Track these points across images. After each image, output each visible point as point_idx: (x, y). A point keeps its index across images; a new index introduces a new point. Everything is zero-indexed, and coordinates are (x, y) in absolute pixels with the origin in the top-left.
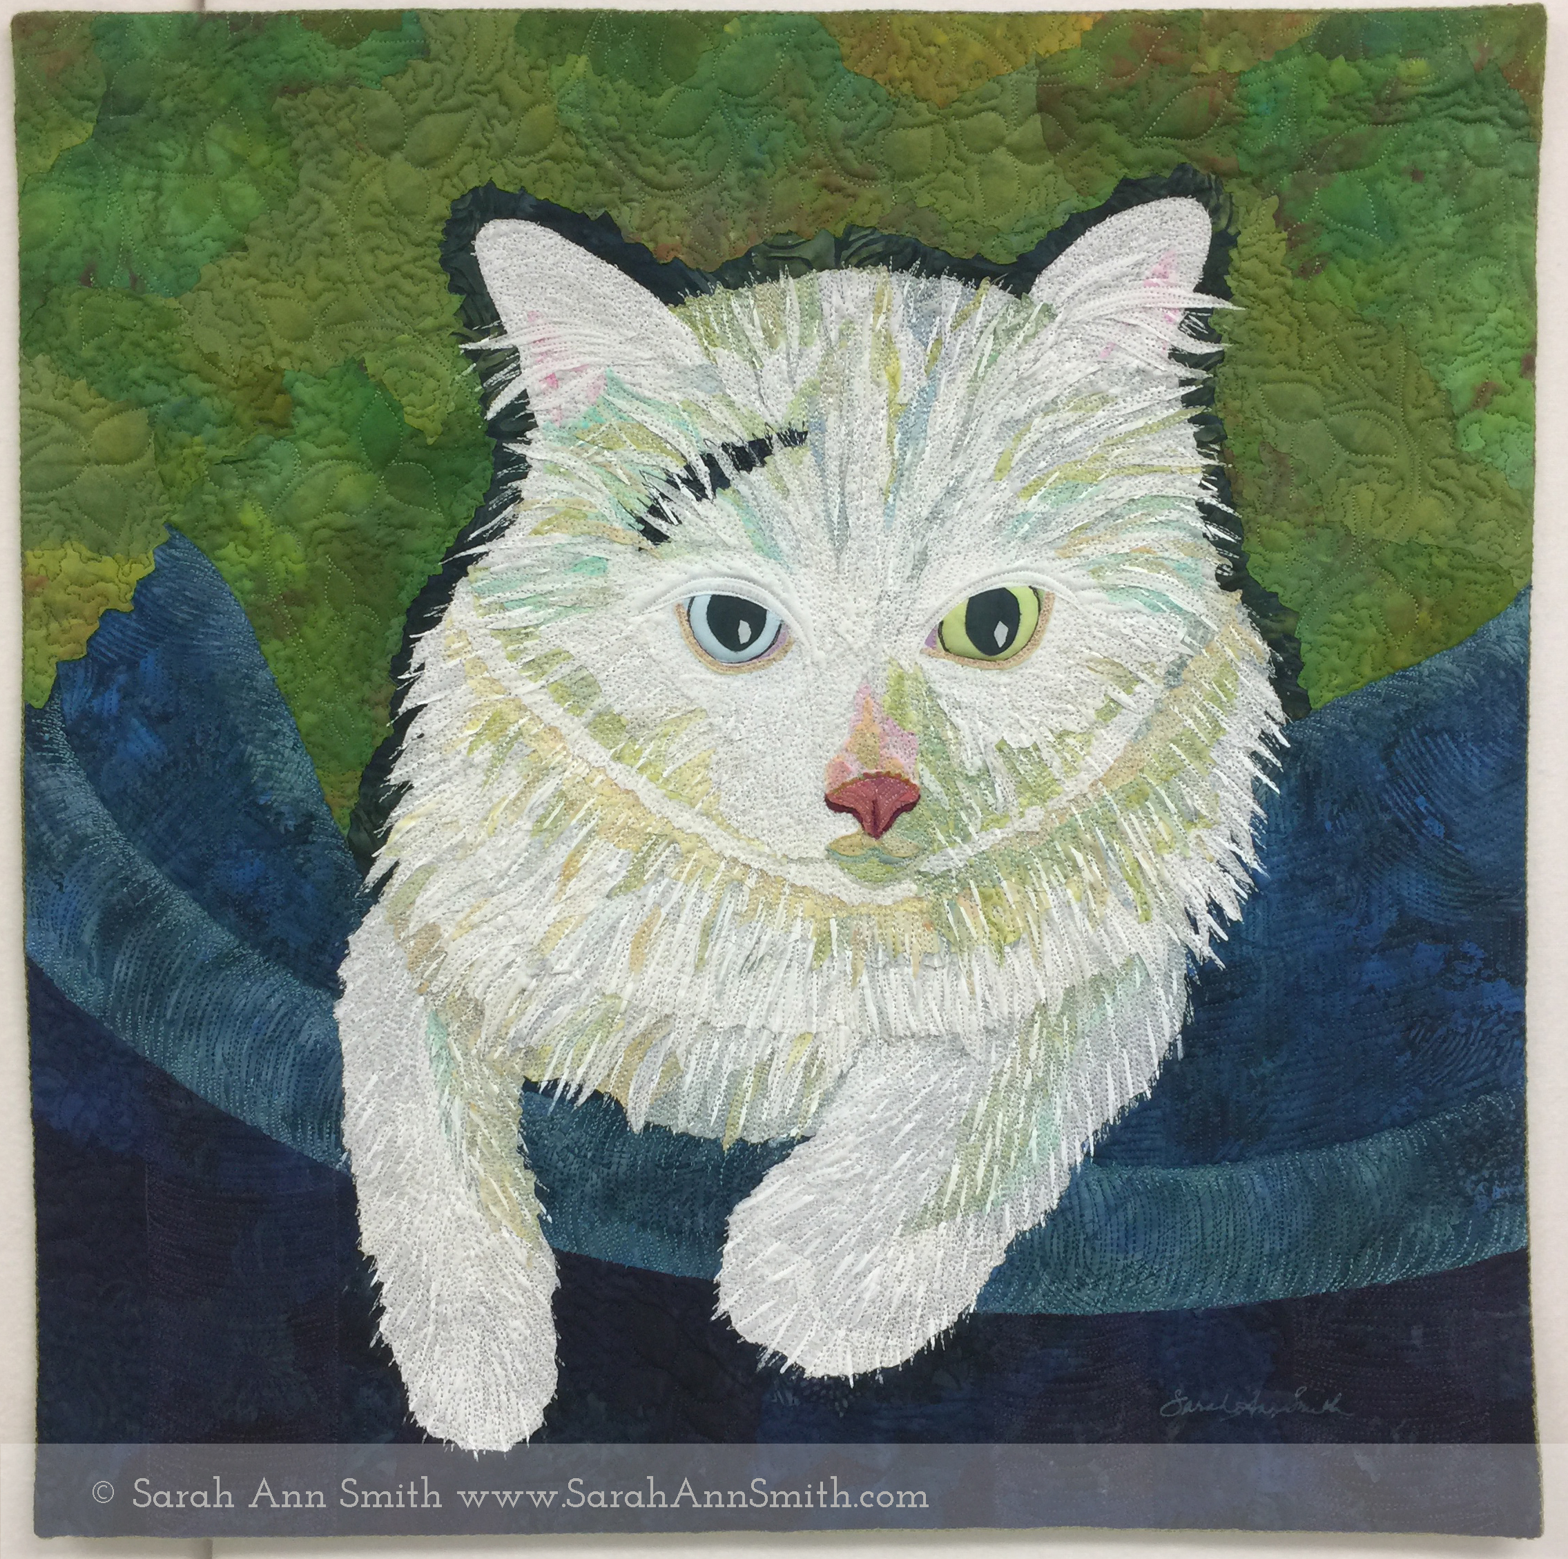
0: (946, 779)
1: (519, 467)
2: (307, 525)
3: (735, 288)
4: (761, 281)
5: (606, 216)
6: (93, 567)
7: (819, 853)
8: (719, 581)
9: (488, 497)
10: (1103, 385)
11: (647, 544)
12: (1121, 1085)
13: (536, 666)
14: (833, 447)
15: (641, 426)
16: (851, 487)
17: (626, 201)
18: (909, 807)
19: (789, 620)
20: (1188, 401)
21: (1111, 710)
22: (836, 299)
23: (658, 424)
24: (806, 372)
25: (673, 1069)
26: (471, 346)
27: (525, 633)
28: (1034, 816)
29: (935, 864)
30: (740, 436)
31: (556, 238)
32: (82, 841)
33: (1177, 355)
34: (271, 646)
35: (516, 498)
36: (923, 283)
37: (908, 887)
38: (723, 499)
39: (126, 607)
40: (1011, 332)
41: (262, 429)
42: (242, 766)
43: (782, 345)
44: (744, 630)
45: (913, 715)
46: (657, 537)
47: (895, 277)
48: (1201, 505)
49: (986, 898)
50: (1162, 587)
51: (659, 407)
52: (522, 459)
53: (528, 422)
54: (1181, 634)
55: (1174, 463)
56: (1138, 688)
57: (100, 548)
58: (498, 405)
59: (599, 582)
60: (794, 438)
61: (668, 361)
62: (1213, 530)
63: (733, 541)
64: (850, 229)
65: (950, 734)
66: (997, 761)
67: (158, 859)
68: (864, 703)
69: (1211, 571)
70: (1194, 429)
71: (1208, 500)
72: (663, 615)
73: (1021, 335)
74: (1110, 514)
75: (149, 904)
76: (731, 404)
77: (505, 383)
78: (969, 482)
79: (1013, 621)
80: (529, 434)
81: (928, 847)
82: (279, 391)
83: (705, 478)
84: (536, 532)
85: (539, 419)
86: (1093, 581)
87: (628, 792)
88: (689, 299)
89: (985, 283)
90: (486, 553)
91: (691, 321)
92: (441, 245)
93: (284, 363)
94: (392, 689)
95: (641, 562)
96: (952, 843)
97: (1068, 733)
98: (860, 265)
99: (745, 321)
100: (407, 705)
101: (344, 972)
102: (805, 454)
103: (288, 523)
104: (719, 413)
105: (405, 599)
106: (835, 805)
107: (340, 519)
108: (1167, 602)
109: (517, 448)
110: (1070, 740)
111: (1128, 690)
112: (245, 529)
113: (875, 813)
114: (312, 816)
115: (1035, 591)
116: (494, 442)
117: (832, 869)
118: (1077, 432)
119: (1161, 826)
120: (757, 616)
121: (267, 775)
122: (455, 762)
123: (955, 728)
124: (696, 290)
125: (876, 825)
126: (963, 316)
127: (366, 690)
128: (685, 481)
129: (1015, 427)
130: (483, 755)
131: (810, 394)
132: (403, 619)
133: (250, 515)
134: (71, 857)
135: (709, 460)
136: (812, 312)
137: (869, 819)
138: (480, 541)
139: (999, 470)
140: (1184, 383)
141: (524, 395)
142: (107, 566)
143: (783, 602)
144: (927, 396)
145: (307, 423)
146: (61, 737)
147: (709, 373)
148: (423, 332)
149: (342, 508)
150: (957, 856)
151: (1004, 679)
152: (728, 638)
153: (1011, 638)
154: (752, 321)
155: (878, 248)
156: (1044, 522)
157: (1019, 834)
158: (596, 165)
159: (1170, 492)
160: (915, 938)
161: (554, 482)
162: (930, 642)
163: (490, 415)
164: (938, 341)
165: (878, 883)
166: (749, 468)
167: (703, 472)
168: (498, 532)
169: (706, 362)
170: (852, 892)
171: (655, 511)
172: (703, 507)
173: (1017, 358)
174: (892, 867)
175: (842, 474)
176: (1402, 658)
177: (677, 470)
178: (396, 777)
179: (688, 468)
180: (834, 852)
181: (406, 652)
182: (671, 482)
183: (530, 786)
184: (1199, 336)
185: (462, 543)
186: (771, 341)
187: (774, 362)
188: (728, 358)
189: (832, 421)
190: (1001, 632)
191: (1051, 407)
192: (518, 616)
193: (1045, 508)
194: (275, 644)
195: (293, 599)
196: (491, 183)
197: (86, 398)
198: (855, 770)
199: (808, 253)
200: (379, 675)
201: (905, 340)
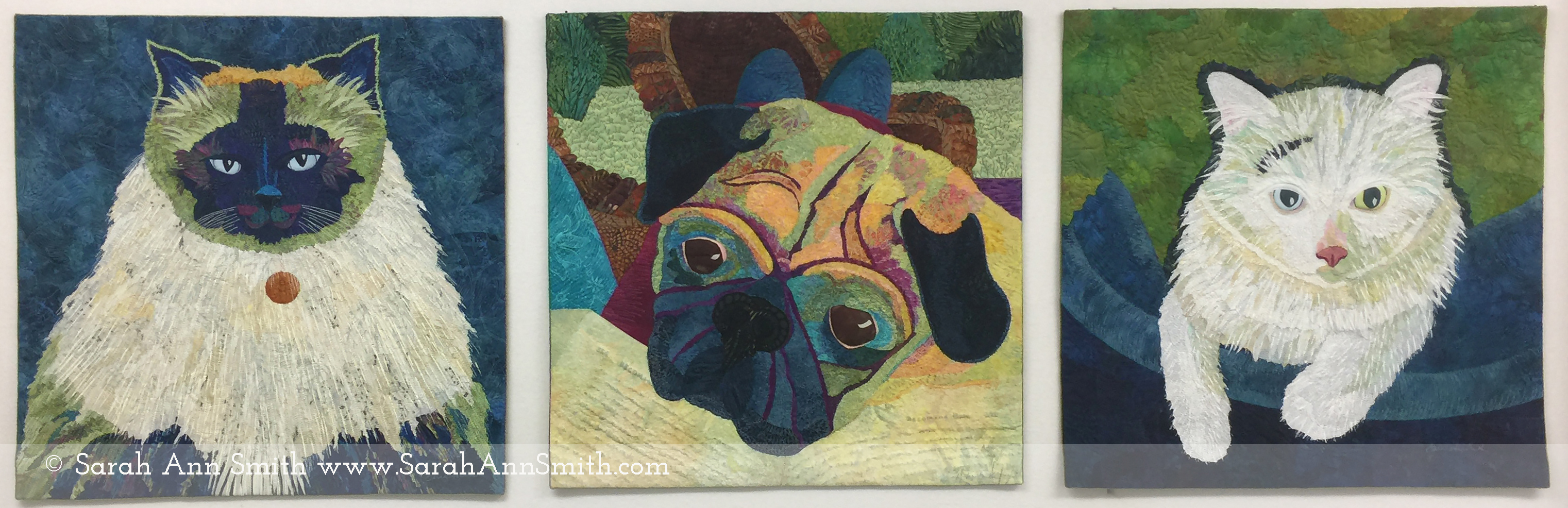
0: (1356, 248)
1: (1219, 149)
2: (1151, 168)
3: (1290, 92)
4: (1299, 90)
5: (1250, 70)
6: (1084, 182)
7: (1314, 272)
8: (1283, 185)
9: (1210, 158)
10: (1407, 123)
11: (1260, 173)
12: (1412, 346)
13: (1224, 213)
14: (1321, 142)
15: (1259, 136)
16: (1326, 155)
17: (1256, 66)
18: (1344, 257)
19: (1306, 197)
20: (1434, 128)
21: (1409, 226)
22: (1323, 96)
23: (1264, 135)
24: (1312, 119)
25: (1267, 341)
26: (1206, 111)
27: (1221, 202)
28: (1384, 260)
29: (1351, 275)
30: (1291, 139)
31: (1234, 77)
32: (1078, 268)
33: (1431, 113)
34: (1139, 206)
35: (1219, 159)
36: (1350, 91)
37: (1343, 283)
38: (1285, 159)
39: (1094, 194)
40: (1378, 106)
41: (1139, 137)
42: (1129, 244)
43: (1305, 110)
44: (1292, 201)
45: (1346, 228)
46: (1263, 171)
47: (1342, 89)
48: (1438, 161)
49: (1368, 286)
50: (1425, 187)
51: (1265, 130)
52: (1221, 146)
53: (1223, 135)
54: (1433, 201)
55: (1429, 147)
56: (1418, 219)
57: (1087, 176)
58: (1213, 130)
59: (1244, 185)
60: (1308, 140)
61: (1268, 116)
62: (1442, 169)
63: (1288, 172)
64: (1328, 74)
65: (1357, 234)
66: (1373, 243)
67: (1101, 273)
68: (1329, 224)
69: (1442, 182)
70: (1436, 136)
71: (1440, 159)
72: (1265, 195)
73: (1381, 107)
74: (1409, 163)
75: (1098, 288)
76: (1288, 129)
77: (1216, 123)
78: (1363, 153)
79: (1378, 198)
80: (1223, 139)
81: (1350, 269)
82: (1144, 126)
83: (1279, 152)
84: (1225, 170)
85: (1226, 134)
86: (1404, 185)
87: (1253, 252)
88: (1275, 96)
89: (1370, 91)
90: (1207, 177)
91: (1275, 103)
92: (1197, 80)
93: (1146, 117)
94: (1178, 219)
95: (1259, 179)
96: (1358, 269)
97: (1395, 233)
98: (1331, 86)
99: (1293, 103)
100: (1183, 224)
101: (1161, 310)
102: (1312, 145)
103: (1146, 167)
104: (1284, 132)
105: (1183, 191)
106: (1319, 257)
107: (1162, 166)
108: (1428, 192)
109: (1219, 143)
110: (1396, 236)
111: (1415, 220)
112: (1132, 169)
113: (1332, 259)
114: (1151, 260)
115: (1385, 188)
116: (1212, 141)
117: (1319, 277)
118: (1398, 137)
119: (1425, 263)
120: (1295, 196)
121: (1137, 247)
122: (1198, 243)
123: (1359, 231)
124: (1277, 93)
125: (1332, 262)
126: (1363, 101)
127: (1170, 220)
128: (1273, 153)
129: (1379, 136)
130: (1206, 241)
131: (1313, 126)
132: (1182, 197)
133: (1133, 165)
134: (1076, 273)
135: (1281, 147)
136: (1315, 100)
137: (1330, 261)
138: (1207, 172)
139: (1373, 149)
140: (1433, 122)
141: (1222, 126)
142: (1089, 181)
143: (1305, 192)
144: (1351, 126)
145: (1153, 136)
146: (1073, 234)
147: (1281, 120)
148: (1190, 107)
149: (1163, 163)
150: (1359, 273)
151: (1375, 216)
152: (1287, 203)
153: (1378, 203)
154: (1295, 103)
155: (1337, 80)
156: (1388, 166)
157: (1379, 265)
158: (1247, 55)
159: (1428, 156)
160: (1345, 299)
161: (1230, 154)
162: (1351, 204)
163: (1211, 133)
164: (1355, 109)
165: (1333, 282)
166: (1293, 149)
167: (1279, 151)
168: (1213, 170)
169: (1280, 115)
170: (1324, 284)
171: (1263, 163)
172: (1278, 161)
173: (1380, 114)
174: (1337, 276)
175: (1324, 152)
176: (1503, 209)
177: (1270, 149)
178: (1179, 248)
179: (1274, 149)
180: (1319, 271)
181: (1183, 207)
182: (1268, 153)
183: (1221, 251)
184: (1437, 107)
185: (1202, 173)
186: (1301, 110)
187: (1302, 116)
188: (1288, 115)
189: (1321, 134)
190: (1375, 201)
191: (1390, 130)
192: (1219, 196)
193: (1388, 161)
194: (1140, 205)
195: (1146, 191)
196: (1214, 61)
197: (1085, 129)
198: (1326, 246)
199: (1314, 82)
200: (1174, 215)
201: (1344, 109)
